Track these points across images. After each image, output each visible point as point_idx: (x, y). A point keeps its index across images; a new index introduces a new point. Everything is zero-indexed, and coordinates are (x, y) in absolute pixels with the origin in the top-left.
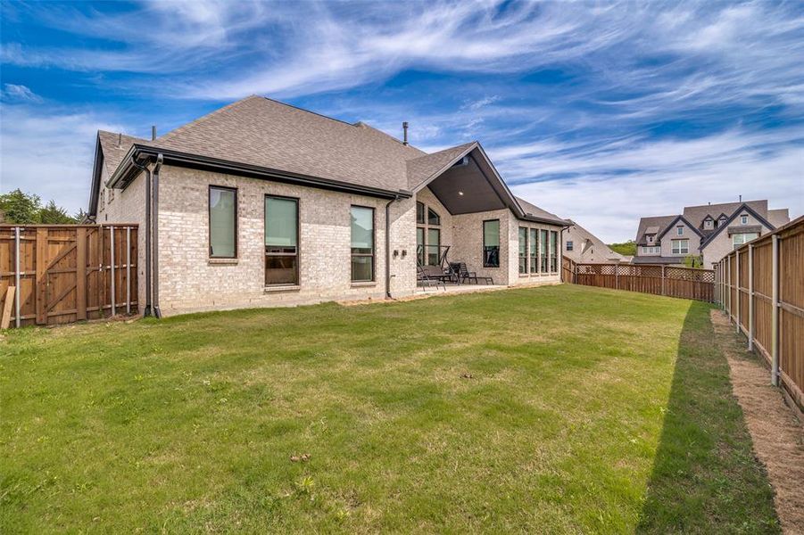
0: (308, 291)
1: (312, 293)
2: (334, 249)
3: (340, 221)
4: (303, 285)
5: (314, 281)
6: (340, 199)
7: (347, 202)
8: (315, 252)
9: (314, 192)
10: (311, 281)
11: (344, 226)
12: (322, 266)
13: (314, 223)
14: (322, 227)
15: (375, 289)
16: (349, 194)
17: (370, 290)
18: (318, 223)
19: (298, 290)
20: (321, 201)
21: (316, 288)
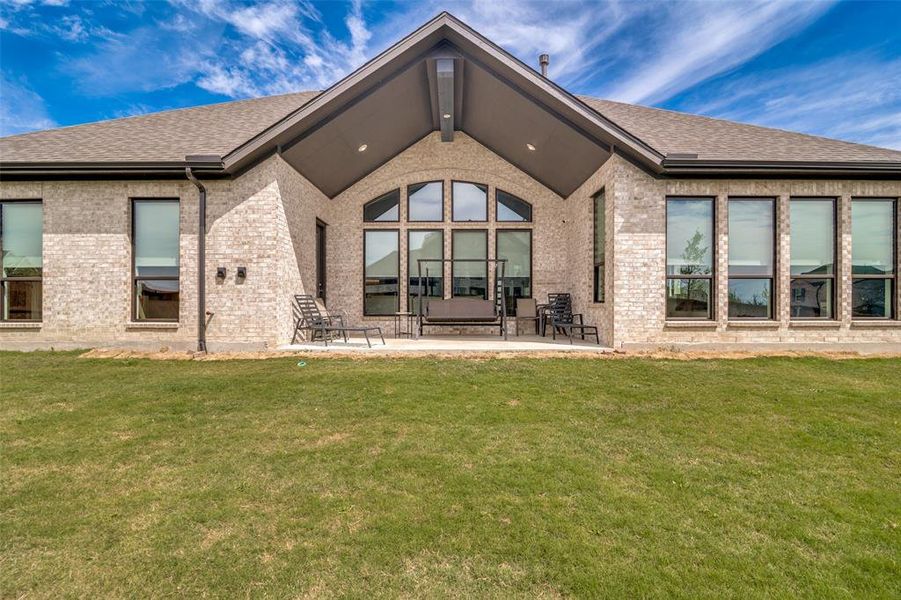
0: (53, 331)
1: (59, 334)
2: (96, 270)
3: (107, 226)
4: (45, 321)
5: (63, 317)
6: (108, 191)
7: (122, 195)
8: (63, 274)
9: (63, 188)
10: (58, 317)
11: (115, 232)
12: (75, 294)
13: (64, 232)
14: (77, 237)
15: (176, 334)
16: (123, 182)
17: (165, 336)
18: (70, 231)
19: (38, 329)
20: (76, 199)
21: (66, 327)
